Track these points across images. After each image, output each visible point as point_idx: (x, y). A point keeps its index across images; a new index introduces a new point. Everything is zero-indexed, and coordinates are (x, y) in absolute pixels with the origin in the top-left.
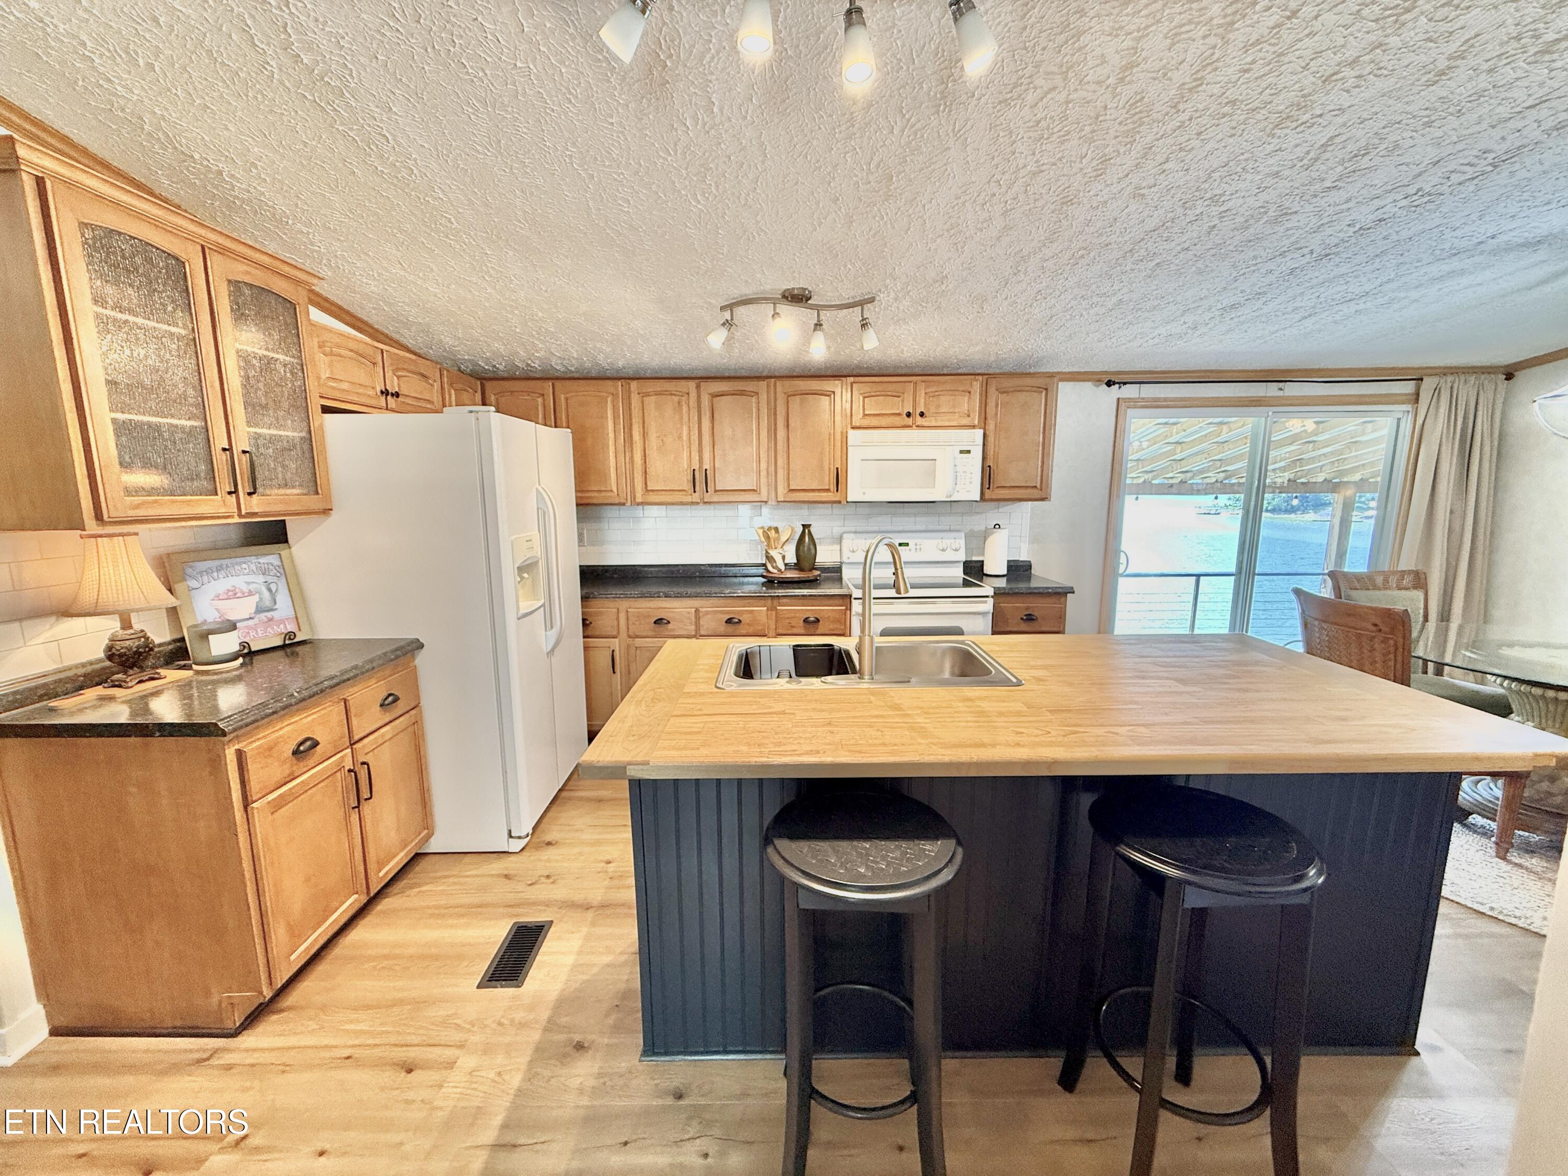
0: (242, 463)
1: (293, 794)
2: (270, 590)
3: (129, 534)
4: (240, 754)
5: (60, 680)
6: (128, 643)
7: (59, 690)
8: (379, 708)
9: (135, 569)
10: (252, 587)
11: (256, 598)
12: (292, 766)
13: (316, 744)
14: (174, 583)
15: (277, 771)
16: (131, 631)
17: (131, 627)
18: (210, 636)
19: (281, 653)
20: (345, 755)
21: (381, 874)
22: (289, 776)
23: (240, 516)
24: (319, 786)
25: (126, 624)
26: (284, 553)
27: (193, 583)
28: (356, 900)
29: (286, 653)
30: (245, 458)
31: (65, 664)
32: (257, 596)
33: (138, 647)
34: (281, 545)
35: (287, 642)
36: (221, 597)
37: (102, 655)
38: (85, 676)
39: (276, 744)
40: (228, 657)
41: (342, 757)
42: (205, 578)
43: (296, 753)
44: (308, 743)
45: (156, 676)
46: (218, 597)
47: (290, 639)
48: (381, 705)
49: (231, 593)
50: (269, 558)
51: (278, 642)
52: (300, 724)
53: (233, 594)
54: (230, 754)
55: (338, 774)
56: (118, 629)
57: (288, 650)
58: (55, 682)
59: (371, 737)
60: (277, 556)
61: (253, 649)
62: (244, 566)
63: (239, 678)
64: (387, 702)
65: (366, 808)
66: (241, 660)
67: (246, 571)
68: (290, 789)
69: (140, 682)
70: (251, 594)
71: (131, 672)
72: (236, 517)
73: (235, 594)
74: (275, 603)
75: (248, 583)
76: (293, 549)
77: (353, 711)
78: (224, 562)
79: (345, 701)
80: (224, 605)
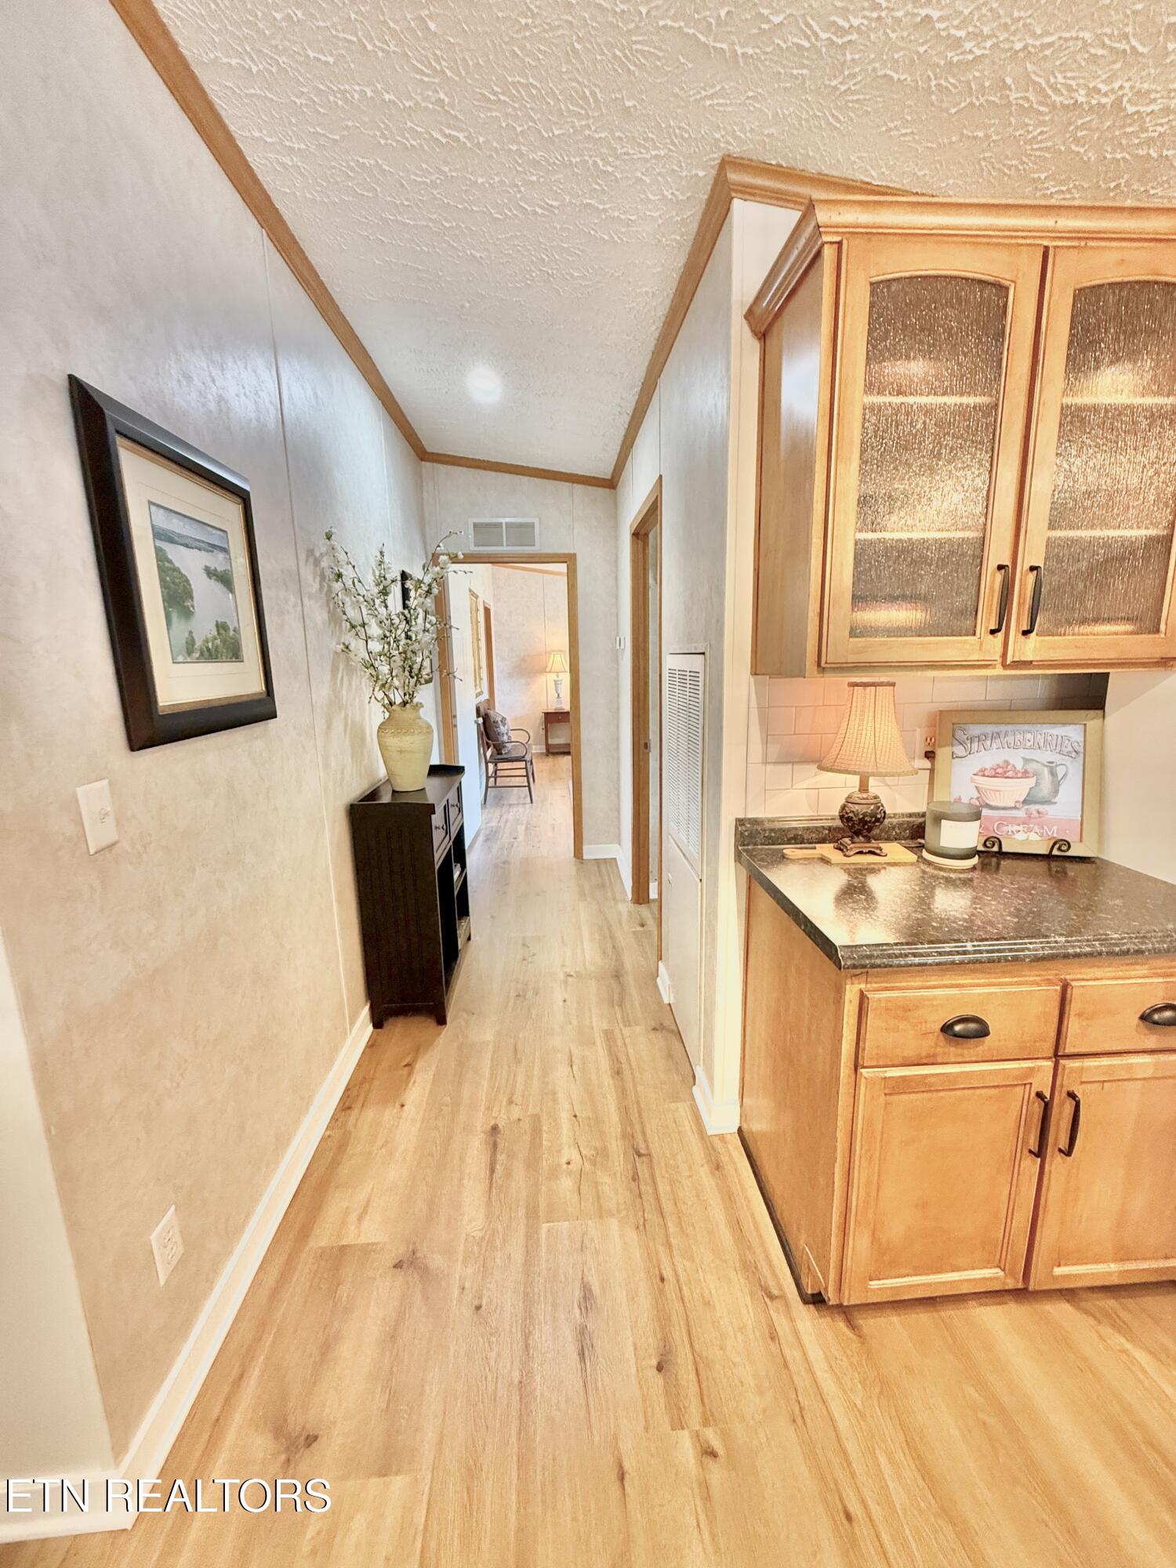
0: (1024, 584)
1: (925, 1084)
2: (1053, 773)
3: (881, 684)
4: (863, 997)
5: (808, 829)
6: (857, 807)
7: (806, 837)
8: (1136, 1020)
9: (877, 726)
10: (1031, 767)
11: (1031, 782)
12: (937, 1045)
13: (983, 1032)
14: (940, 746)
15: (910, 1043)
16: (865, 796)
17: (866, 791)
18: (943, 821)
19: (1040, 867)
20: (1039, 1068)
21: (1058, 1271)
22: (928, 1056)
23: (1004, 666)
24: (978, 1092)
25: (864, 787)
26: (1091, 724)
27: (959, 750)
28: (996, 1278)
29: (1050, 870)
30: (1032, 576)
31: (820, 813)
32: (1035, 778)
33: (865, 815)
34: (1092, 713)
35: (1055, 852)
36: (986, 773)
37: (836, 813)
38: (830, 829)
39: (917, 1007)
40: (962, 853)
41: (1031, 1069)
42: (975, 746)
43: (947, 1029)
44: (972, 1026)
45: (878, 851)
46: (983, 773)
47: (1059, 849)
48: (1144, 1018)
49: (1000, 771)
50: (1070, 731)
51: (1043, 850)
52: (965, 991)
53: (1001, 772)
54: (852, 991)
55: (1019, 1090)
56: (857, 789)
57: (1053, 864)
58: (804, 828)
59: (1105, 1061)
60: (1080, 728)
61: (1004, 849)
62: (1029, 736)
63: (966, 883)
64: (1156, 1017)
65: (1056, 1164)
66: (975, 860)
67: (1028, 744)
68: (926, 1076)
69: (861, 853)
70: (1025, 774)
71: (856, 839)
72: (999, 666)
73: (1005, 772)
74: (1056, 792)
75: (1026, 760)
76: (1108, 719)
77: (1074, 1008)
78: (1002, 728)
79: (1065, 987)
80: (986, 783)
